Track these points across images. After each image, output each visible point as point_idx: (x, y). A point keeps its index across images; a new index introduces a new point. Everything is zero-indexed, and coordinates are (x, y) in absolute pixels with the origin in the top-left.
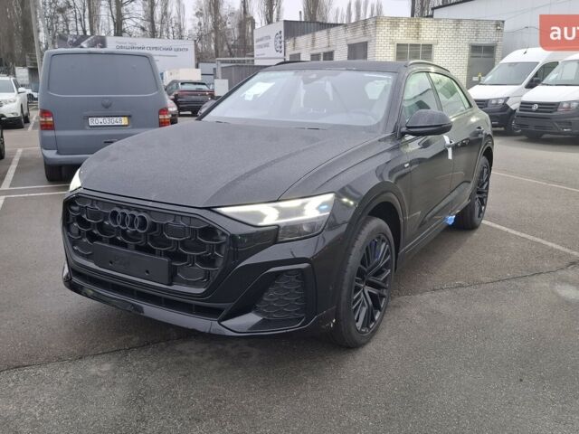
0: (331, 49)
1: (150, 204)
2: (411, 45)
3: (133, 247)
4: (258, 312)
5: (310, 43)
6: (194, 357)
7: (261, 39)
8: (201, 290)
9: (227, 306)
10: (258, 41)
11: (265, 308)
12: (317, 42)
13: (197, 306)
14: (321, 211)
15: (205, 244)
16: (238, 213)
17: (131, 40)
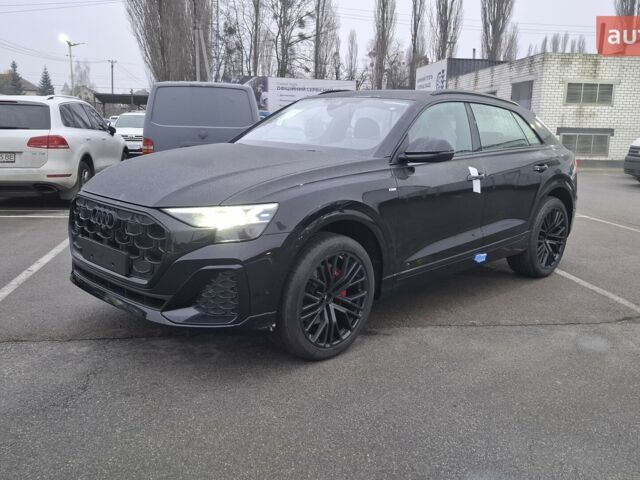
0: (494, 89)
1: (118, 203)
2: (586, 85)
3: (106, 241)
4: (198, 308)
5: (472, 83)
6: (162, 352)
7: (423, 79)
8: (145, 282)
9: (168, 298)
10: (420, 80)
11: (213, 309)
12: (480, 81)
13: (148, 297)
14: (261, 219)
15: (152, 240)
16: (182, 214)
17: (292, 80)
